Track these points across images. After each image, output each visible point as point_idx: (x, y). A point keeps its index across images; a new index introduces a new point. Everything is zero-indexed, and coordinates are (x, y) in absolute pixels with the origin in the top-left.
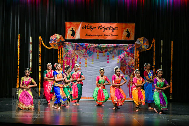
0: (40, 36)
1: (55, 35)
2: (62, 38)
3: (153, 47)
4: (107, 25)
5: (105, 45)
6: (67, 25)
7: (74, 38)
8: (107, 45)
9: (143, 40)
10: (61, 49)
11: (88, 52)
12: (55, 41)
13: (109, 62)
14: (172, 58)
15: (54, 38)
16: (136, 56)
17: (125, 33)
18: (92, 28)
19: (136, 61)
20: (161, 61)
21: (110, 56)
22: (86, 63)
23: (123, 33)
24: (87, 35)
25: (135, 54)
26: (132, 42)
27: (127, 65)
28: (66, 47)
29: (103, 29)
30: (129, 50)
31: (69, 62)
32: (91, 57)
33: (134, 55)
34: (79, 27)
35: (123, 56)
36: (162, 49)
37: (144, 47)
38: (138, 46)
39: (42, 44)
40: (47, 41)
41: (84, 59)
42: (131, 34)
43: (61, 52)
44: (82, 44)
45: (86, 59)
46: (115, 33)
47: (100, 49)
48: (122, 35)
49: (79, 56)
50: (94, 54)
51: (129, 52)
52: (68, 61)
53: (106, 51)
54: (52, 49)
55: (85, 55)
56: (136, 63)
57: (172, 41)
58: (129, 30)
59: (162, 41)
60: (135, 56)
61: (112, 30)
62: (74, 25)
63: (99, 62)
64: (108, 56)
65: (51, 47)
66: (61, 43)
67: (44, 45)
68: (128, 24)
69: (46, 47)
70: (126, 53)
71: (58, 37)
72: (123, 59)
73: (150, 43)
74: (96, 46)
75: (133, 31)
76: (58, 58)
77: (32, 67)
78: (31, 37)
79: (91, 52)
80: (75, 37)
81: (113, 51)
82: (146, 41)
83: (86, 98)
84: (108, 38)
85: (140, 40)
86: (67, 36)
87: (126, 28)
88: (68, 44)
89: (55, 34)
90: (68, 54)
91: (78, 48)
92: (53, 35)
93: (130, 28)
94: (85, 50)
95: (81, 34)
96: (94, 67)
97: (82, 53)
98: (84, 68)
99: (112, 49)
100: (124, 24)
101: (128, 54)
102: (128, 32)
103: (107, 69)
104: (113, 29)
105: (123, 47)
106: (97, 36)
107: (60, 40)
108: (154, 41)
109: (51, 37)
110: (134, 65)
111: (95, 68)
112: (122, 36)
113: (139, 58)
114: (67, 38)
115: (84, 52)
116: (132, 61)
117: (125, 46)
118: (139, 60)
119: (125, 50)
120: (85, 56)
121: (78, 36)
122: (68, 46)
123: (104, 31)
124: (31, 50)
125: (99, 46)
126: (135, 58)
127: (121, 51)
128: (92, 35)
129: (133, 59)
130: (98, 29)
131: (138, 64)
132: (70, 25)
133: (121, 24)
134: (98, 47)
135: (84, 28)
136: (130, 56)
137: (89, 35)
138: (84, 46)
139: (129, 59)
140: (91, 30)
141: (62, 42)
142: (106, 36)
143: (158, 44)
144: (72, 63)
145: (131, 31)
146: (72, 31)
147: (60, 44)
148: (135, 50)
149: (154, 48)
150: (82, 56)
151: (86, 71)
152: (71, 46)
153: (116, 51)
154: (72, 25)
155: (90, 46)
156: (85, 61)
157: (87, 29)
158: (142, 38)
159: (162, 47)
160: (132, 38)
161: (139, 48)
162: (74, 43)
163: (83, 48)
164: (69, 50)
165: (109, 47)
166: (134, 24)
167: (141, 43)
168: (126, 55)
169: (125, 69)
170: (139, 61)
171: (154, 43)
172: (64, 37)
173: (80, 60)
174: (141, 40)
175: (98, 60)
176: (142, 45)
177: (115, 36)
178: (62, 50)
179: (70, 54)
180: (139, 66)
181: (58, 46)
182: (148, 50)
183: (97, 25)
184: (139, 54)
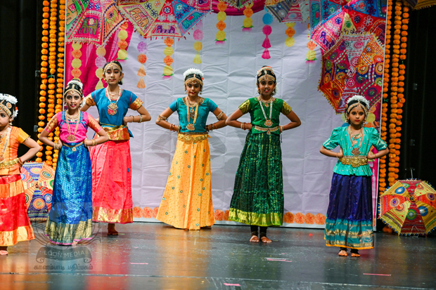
11: (179, 8)
13: (268, 57)
16: (393, 30)
19: (392, 53)
21: (278, 28)
22: (169, 61)
25: (387, 22)
27: (352, 69)
31: (94, 55)
32: (190, 34)
33: (383, 27)
35: (336, 29)
41: (160, 40)
45: (169, 42)
49: (136, 27)
50: (204, 19)
51: (363, 10)
52: (89, 49)
53: (258, 6)
55: (166, 21)
56: (391, 59)
60: (388, 28)
63: (224, 57)
64: (268, 31)
70: (346, 14)
72: (333, 43)
76: (44, 32)
79: (192, 11)
81: (287, 6)
90: (88, 17)
97: (149, 12)
98: (160, 81)
101: (358, 21)
110: (382, 69)
113: (405, 39)
115: (159, 10)
116: (372, 52)
118: (404, 45)
119: (345, 3)
120: (166, 26)
126: (387, 36)
127: (326, 5)
129: (379, 43)
131: (403, 66)
136: (367, 29)
144: (106, 56)
148: (389, 1)
150: (153, 27)
153: (304, 6)
156: (165, 51)
164: (92, 0)
168: (348, 25)
169: (343, 85)
170: (404, 51)
173: (141, 46)
175: (220, 46)
179: (96, 18)
180: (403, 72)
184: (407, 21)
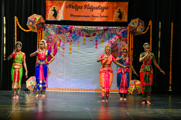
0: (16, 17)
1: (34, 16)
2: (42, 19)
3: (149, 30)
4: (96, 4)
5: (93, 27)
6: (47, 4)
7: (56, 19)
8: (95, 27)
9: (138, 22)
10: (41, 32)
11: (73, 35)
12: (33, 22)
13: (97, 48)
14: (172, 43)
15: (33, 18)
16: (129, 41)
17: (116, 14)
18: (77, 8)
19: (129, 47)
20: (159, 46)
21: (99, 40)
22: (70, 49)
23: (114, 14)
24: (71, 15)
25: (128, 39)
26: (125, 24)
27: (119, 51)
28: (47, 30)
29: (90, 9)
30: (121, 34)
31: (51, 48)
32: (76, 42)
33: (127, 40)
34: (62, 5)
35: (115, 41)
36: (160, 32)
37: (139, 30)
38: (132, 29)
39: (17, 26)
40: (24, 22)
41: (68, 44)
42: (124, 15)
43: (41, 36)
44: (66, 26)
45: (71, 44)
46: (104, 13)
47: (87, 32)
48: (113, 15)
49: (62, 40)
50: (80, 38)
51: (122, 36)
52: (49, 46)
53: (94, 35)
54: (31, 32)
55: (70, 39)
57: (172, 23)
58: (122, 10)
59: (160, 23)
60: (128, 40)
61: (101, 10)
62: (57, 3)
63: (85, 48)
64: (97, 41)
65: (29, 29)
66: (40, 25)
67: (21, 27)
68: (120, 3)
69: (23, 29)
70: (117, 37)
71: (37, 17)
72: (114, 44)
73: (146, 25)
74: (82, 29)
75: (126, 12)
76: (38, 42)
77: (6, 53)
78: (4, 17)
79: (77, 36)
80: (58, 18)
81: (102, 34)
82: (142, 23)
83: (71, 90)
84: (97, 20)
85: (134, 22)
86: (48, 17)
87: (118, 7)
88: (49, 27)
89: (33, 14)
90: (49, 38)
91: (61, 31)
92: (31, 15)
93: (122, 7)
94: (69, 33)
95: (65, 14)
96: (80, 53)
97: (65, 36)
98: (68, 54)
99: (101, 32)
100: (115, 3)
101: (120, 38)
102: (120, 12)
103: (95, 55)
104: (103, 9)
105: (114, 30)
106: (83, 16)
107: (40, 21)
108: (150, 23)
109: (29, 18)
111: (81, 55)
112: (113, 17)
113: (132, 43)
114: (48, 19)
115: (68, 36)
116: (124, 46)
117: (116, 28)
118: (132, 45)
119: (117, 34)
120: (70, 40)
121: (60, 17)
122: (49, 29)
123: (91, 11)
124: (5, 33)
125: (86, 29)
126: (128, 42)
127: (112, 34)
128: (77, 16)
129: (126, 44)
130: (85, 8)
131: (132, 50)
132: (52, 3)
133: (112, 2)
134: (84, 30)
135: (68, 7)
136: (123, 40)
137: (74, 16)
138: (68, 29)
139: (121, 45)
140: (76, 10)
141: (42, 24)
142: (94, 17)
143: (155, 26)
144: (54, 48)
145: (123, 12)
146: (54, 10)
147: (39, 27)
148: (128, 33)
149: (151, 31)
150: (66, 40)
151: (70, 58)
152: (53, 29)
153: (106, 35)
154: (53, 4)
155: (76, 28)
156: (69, 47)
157: (72, 8)
158: (137, 20)
159: (160, 30)
160: (125, 19)
161: (133, 31)
162: (57, 25)
163: (67, 31)
164: (50, 34)
165: (97, 30)
166: (127, 3)
167: (136, 25)
168: (118, 40)
169: (117, 55)
170: (132, 46)
171: (151, 25)
172: (44, 18)
173: (63, 45)
174: (136, 22)
175: (84, 45)
176: (137, 28)
177: (105, 17)
178: (41, 34)
179: (51, 38)
180: (132, 52)
181: (38, 29)
182: (143, 33)
183: (83, 4)
184: (133, 39)
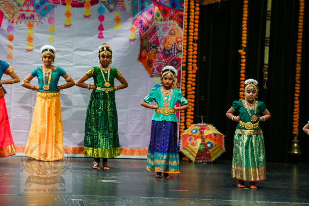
11: (37, 1)
13: (102, 37)
16: (188, 19)
19: (188, 35)
20: (268, 34)
21: (109, 17)
22: (30, 39)
25: (185, 13)
27: (161, 46)
32: (45, 20)
33: (182, 17)
35: (149, 18)
41: (24, 24)
45: (30, 26)
49: (6, 15)
50: (56, 10)
51: (168, 5)
55: (28, 11)
56: (188, 39)
60: (185, 17)
63: (71, 37)
64: (102, 18)
70: (157, 8)
72: (148, 28)
79: (46, 4)
81: (115, 1)
97: (15, 4)
98: (23, 54)
101: (165, 12)
110: (181, 46)
113: (197, 25)
115: (22, 2)
116: (175, 34)
118: (197, 30)
120: (28, 14)
126: (185, 23)
129: (179, 28)
131: (196, 45)
136: (171, 18)
150: (18, 15)
156: (28, 32)
168: (158, 15)
169: (155, 58)
170: (196, 34)
173: (10, 28)
175: (68, 29)
180: (196, 49)
184: (198, 13)
